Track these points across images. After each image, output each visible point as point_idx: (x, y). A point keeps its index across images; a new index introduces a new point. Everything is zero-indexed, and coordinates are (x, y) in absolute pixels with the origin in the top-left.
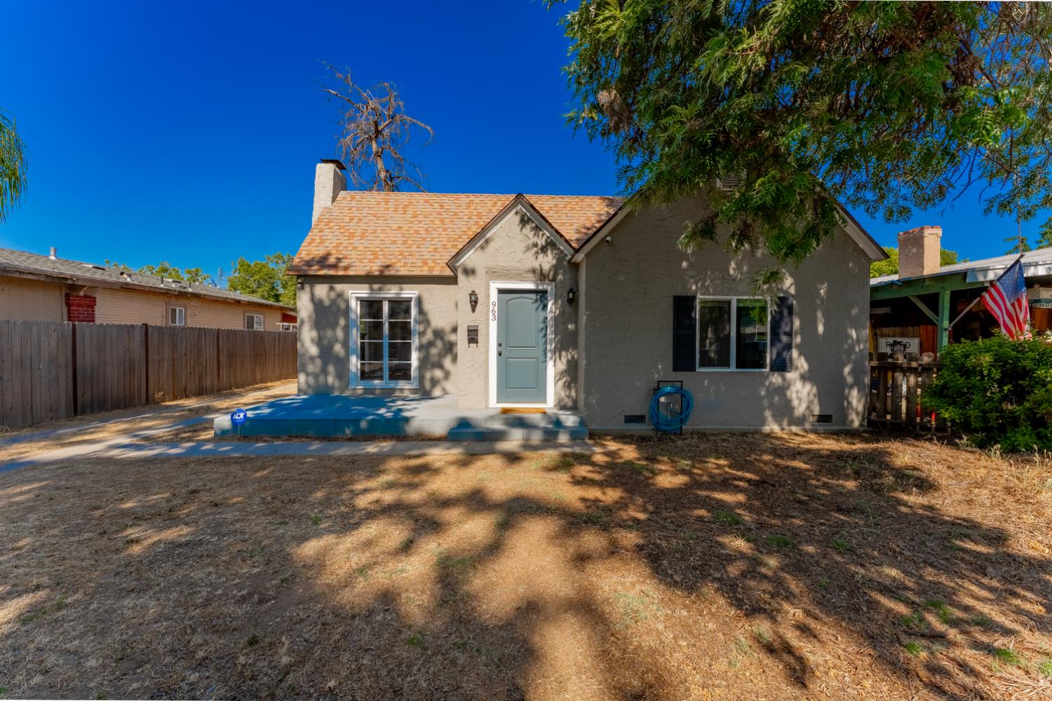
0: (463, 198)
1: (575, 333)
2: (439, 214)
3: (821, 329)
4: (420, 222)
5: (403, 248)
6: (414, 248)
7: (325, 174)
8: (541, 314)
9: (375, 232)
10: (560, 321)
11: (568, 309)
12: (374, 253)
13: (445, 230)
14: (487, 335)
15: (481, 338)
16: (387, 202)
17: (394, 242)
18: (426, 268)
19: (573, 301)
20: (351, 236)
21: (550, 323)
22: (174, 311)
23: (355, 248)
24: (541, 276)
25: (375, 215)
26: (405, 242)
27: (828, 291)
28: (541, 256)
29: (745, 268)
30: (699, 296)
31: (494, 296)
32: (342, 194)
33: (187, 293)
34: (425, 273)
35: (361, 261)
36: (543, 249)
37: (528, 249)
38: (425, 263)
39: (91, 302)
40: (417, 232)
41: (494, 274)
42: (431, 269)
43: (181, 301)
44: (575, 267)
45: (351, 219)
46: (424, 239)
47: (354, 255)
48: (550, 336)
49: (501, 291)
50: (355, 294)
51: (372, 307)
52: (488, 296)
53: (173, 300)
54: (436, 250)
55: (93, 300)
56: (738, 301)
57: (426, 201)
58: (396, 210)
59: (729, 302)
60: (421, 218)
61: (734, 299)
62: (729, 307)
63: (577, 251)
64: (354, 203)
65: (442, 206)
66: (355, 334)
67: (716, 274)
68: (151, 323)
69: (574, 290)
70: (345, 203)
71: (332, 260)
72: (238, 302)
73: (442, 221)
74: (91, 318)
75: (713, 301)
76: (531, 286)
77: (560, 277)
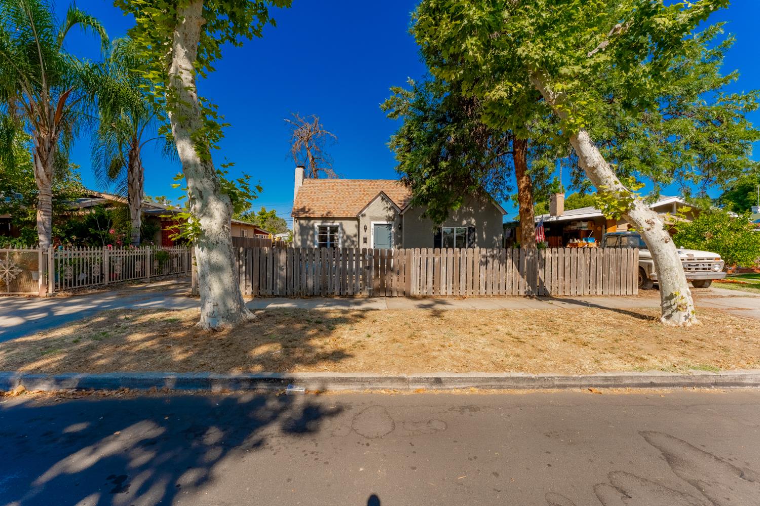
0: (357, 182)
1: (401, 238)
2: (347, 189)
3: (484, 236)
4: (340, 194)
5: (334, 205)
6: (339, 206)
7: (299, 172)
8: (389, 232)
9: (322, 198)
10: (396, 234)
11: (399, 231)
12: (323, 208)
13: (350, 197)
14: (370, 240)
15: (368, 241)
16: (325, 184)
17: (331, 203)
18: (344, 214)
19: (400, 228)
20: (313, 200)
21: (392, 235)
23: (315, 206)
24: (389, 219)
25: (321, 190)
26: (335, 203)
28: (389, 211)
30: (443, 227)
31: (372, 227)
32: (305, 180)
34: (345, 216)
35: (319, 211)
36: (390, 209)
37: (384, 209)
38: (344, 212)
40: (339, 198)
41: (372, 219)
42: (347, 214)
44: (401, 216)
45: (312, 192)
46: (342, 201)
47: (315, 209)
48: (393, 240)
49: (375, 225)
50: (317, 224)
51: (323, 229)
52: (370, 226)
54: (348, 206)
57: (341, 183)
58: (329, 188)
59: (453, 229)
60: (340, 192)
61: (455, 228)
62: (453, 231)
63: (402, 211)
64: (311, 185)
65: (348, 186)
66: (317, 238)
67: (449, 219)
69: (401, 225)
70: (307, 185)
71: (307, 210)
72: (240, 224)
73: (349, 193)
75: (447, 229)
76: (385, 223)
77: (396, 219)
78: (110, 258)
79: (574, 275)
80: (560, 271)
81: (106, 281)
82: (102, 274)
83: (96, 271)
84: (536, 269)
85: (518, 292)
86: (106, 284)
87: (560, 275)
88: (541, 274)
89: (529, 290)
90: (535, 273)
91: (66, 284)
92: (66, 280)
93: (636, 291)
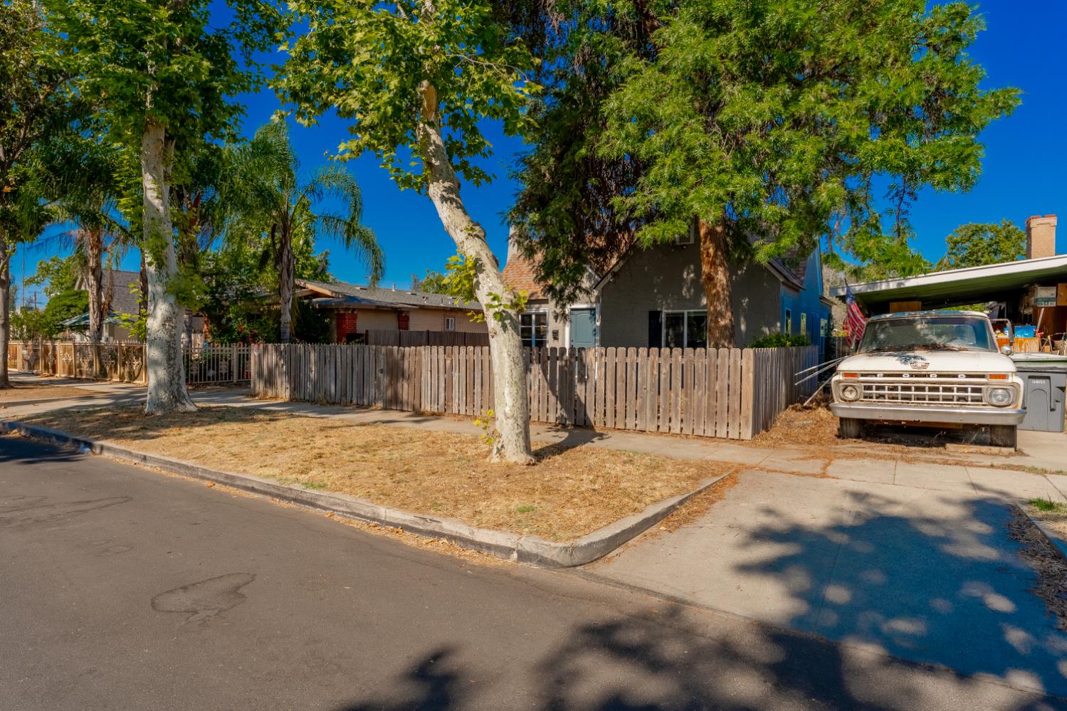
8: (593, 323)
12: (530, 285)
14: (564, 335)
15: (560, 337)
20: (522, 274)
21: (597, 328)
22: (448, 320)
23: (521, 282)
27: (748, 304)
29: (692, 291)
30: (665, 311)
33: (454, 309)
39: (407, 319)
43: (453, 314)
49: (572, 310)
51: (527, 318)
53: (448, 313)
55: (408, 318)
56: (688, 313)
59: (683, 314)
61: (686, 312)
62: (683, 317)
67: (675, 296)
68: (431, 330)
74: (407, 328)
75: (672, 314)
76: (589, 306)
78: (240, 355)
79: (631, 394)
80: (608, 386)
81: (235, 379)
82: (230, 372)
83: (223, 367)
84: (572, 381)
85: (548, 417)
86: (235, 381)
87: (608, 392)
88: (579, 389)
89: (562, 416)
90: (572, 387)
91: (192, 379)
92: (192, 375)
93: (747, 434)
